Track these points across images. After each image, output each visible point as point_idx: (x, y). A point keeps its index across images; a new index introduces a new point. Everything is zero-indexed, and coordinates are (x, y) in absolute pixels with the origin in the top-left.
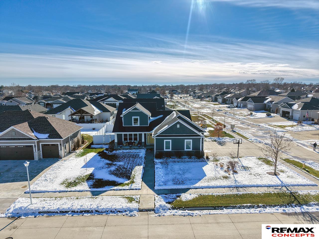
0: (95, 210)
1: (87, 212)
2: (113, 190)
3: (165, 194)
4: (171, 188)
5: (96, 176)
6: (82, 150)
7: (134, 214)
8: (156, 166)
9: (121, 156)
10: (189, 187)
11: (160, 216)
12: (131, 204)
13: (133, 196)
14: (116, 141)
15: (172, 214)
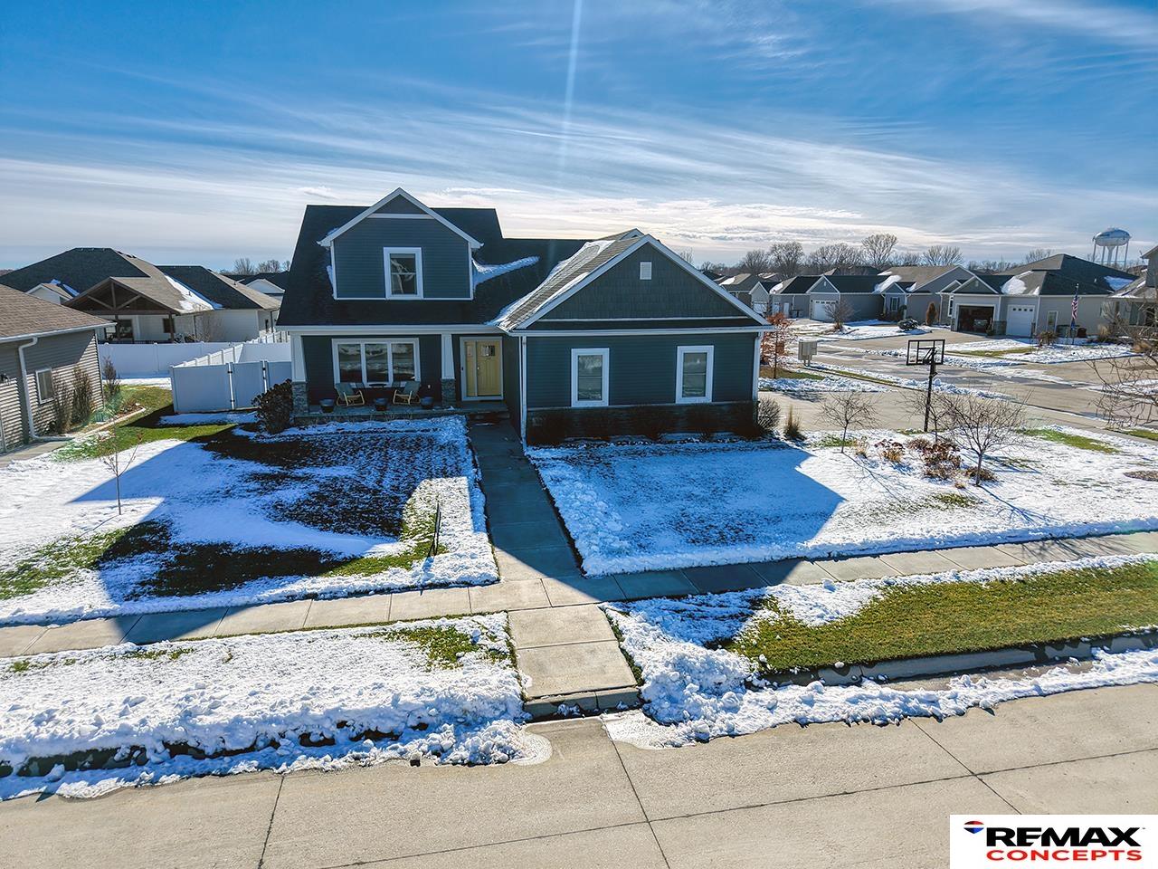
0: (166, 745)
2: (307, 597)
3: (672, 597)
4: (687, 565)
5: (181, 535)
6: (105, 434)
7: (498, 739)
8: (546, 474)
9: (336, 443)
11: (702, 739)
12: (456, 675)
13: (456, 621)
14: (299, 375)
15: (783, 714)
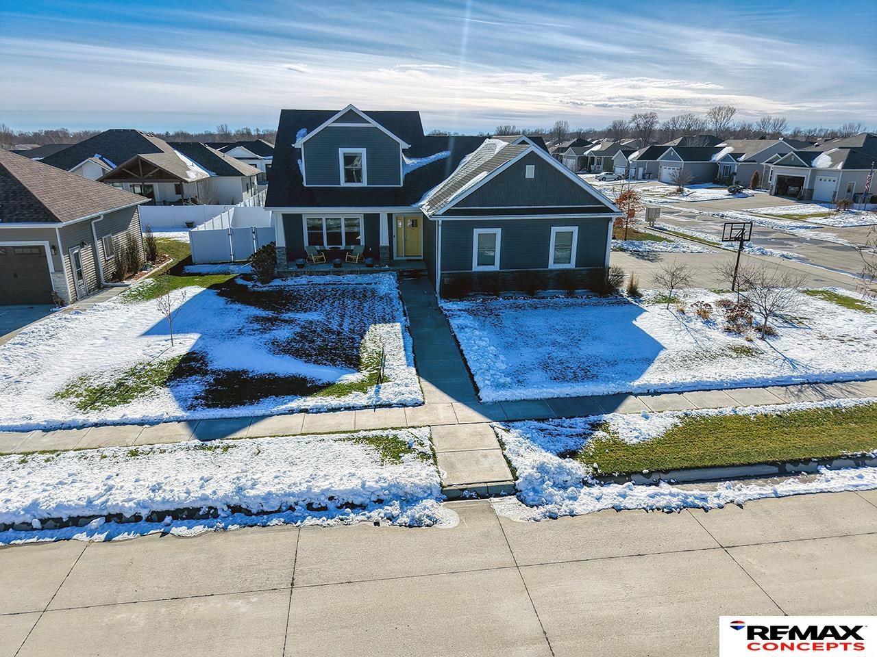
0: (229, 506)
1: (189, 515)
2: (301, 411)
3: (538, 420)
4: (550, 396)
5: (215, 363)
6: (150, 280)
7: (427, 512)
8: (454, 323)
9: (308, 293)
10: (624, 390)
11: (553, 517)
12: (399, 469)
13: (398, 432)
14: (281, 242)
15: (606, 503)
